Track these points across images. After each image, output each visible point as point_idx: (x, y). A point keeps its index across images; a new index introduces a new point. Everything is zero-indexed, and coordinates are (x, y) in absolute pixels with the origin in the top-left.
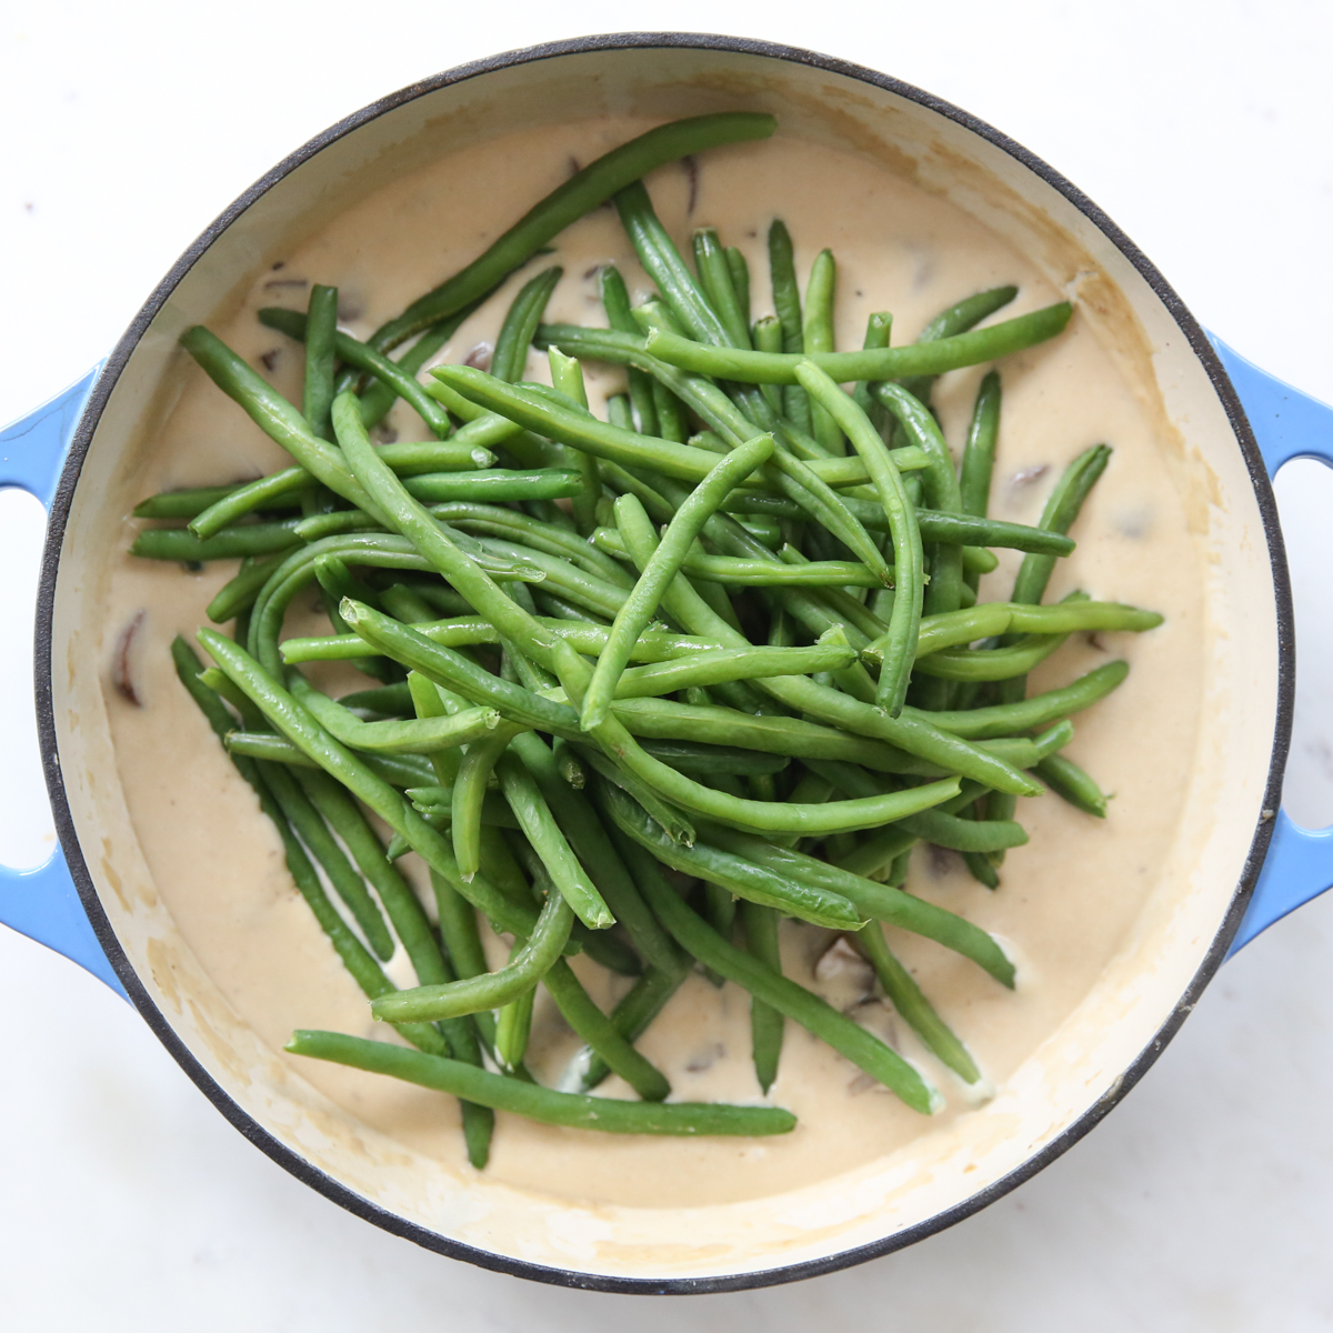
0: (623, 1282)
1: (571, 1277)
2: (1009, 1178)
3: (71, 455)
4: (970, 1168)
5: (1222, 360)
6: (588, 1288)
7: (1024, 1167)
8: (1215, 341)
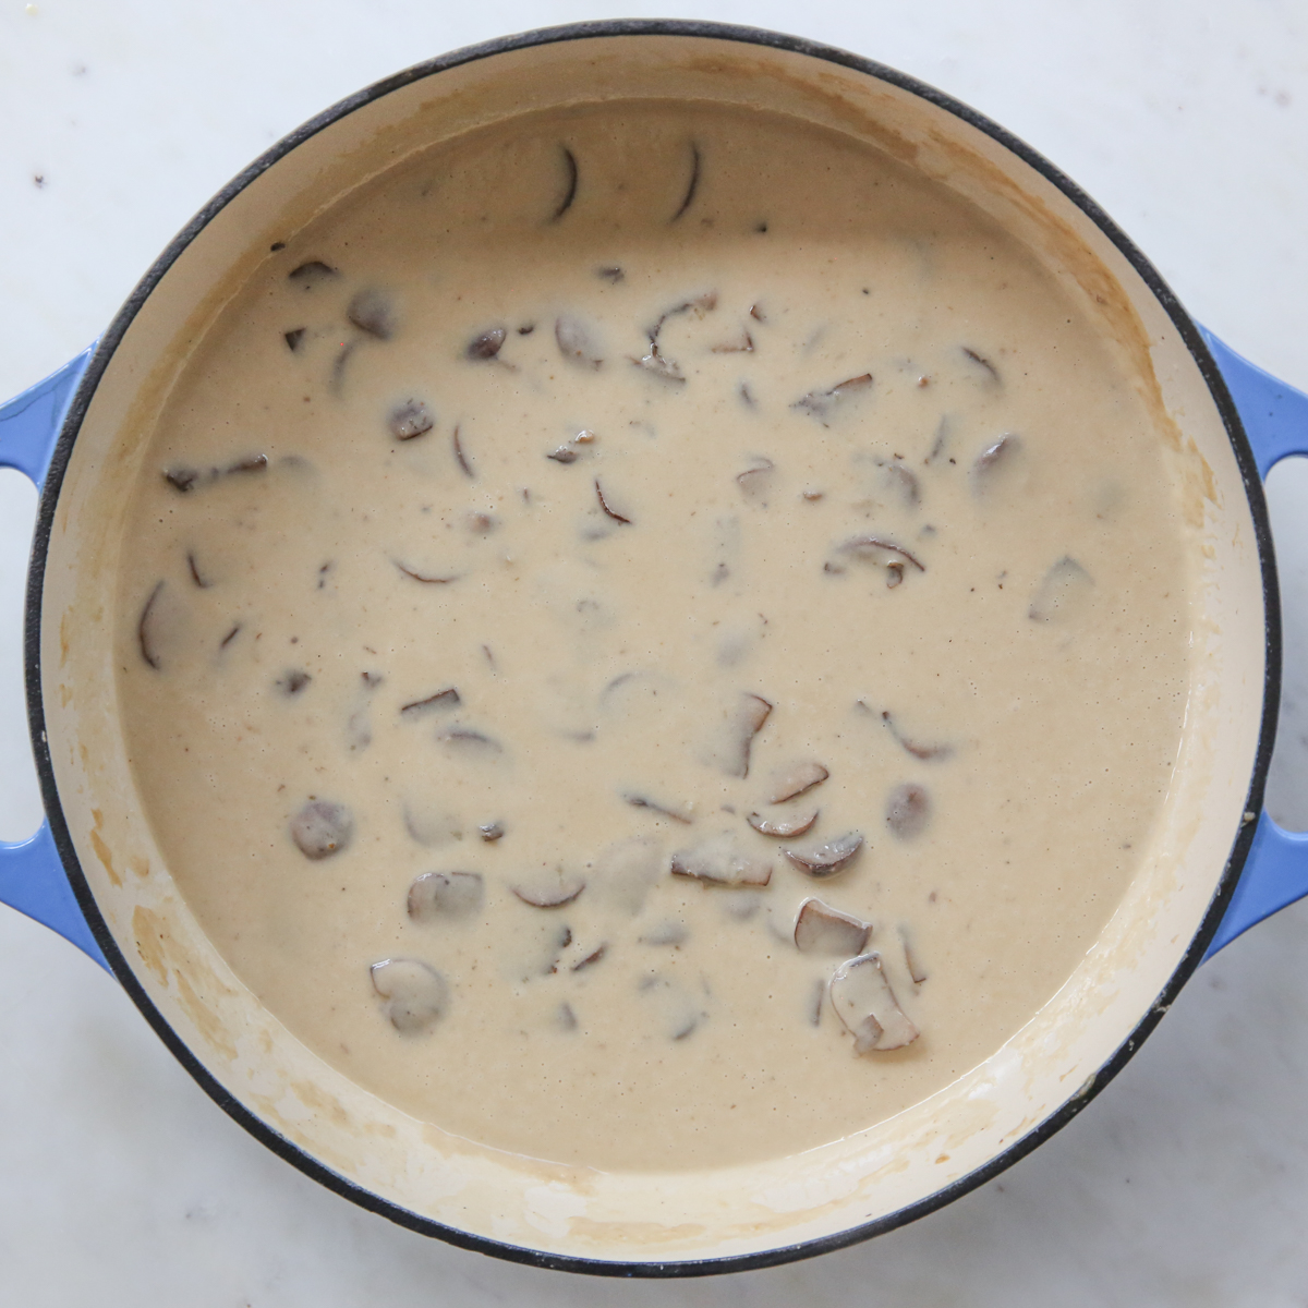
0: (591, 1264)
1: (540, 1257)
2: (978, 1173)
3: (62, 437)
4: (943, 1158)
5: (1215, 356)
6: (557, 1268)
7: (993, 1163)
8: (1208, 336)
